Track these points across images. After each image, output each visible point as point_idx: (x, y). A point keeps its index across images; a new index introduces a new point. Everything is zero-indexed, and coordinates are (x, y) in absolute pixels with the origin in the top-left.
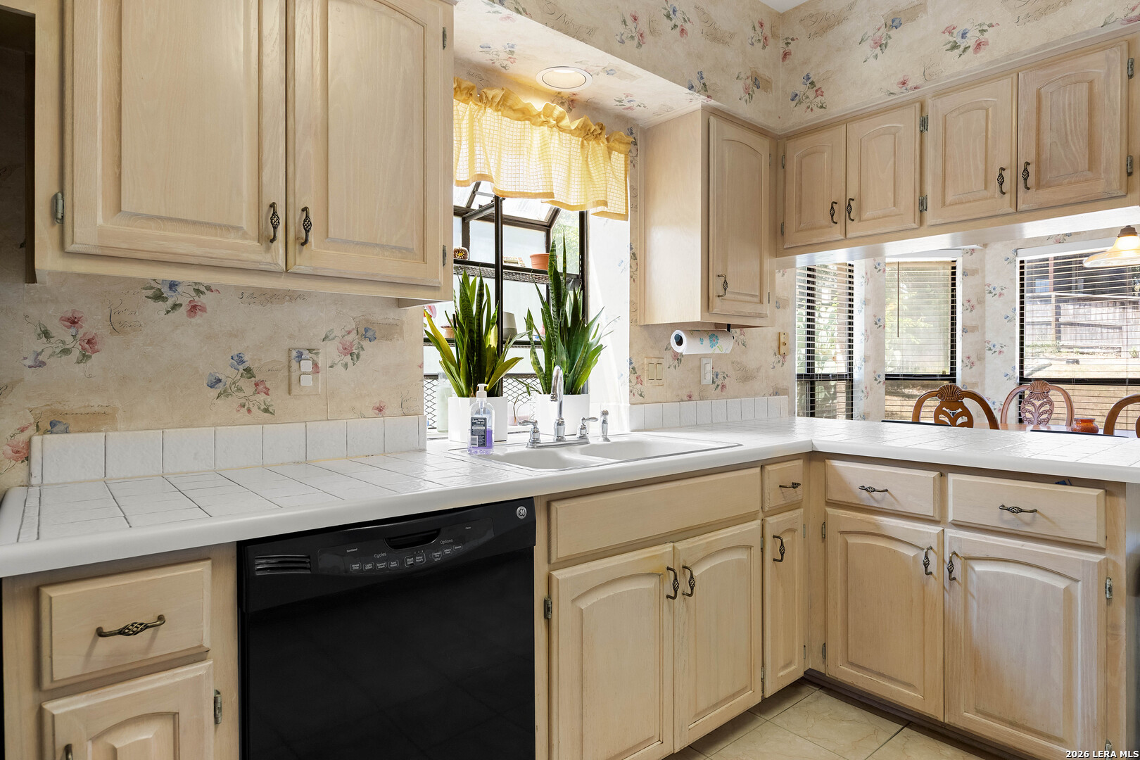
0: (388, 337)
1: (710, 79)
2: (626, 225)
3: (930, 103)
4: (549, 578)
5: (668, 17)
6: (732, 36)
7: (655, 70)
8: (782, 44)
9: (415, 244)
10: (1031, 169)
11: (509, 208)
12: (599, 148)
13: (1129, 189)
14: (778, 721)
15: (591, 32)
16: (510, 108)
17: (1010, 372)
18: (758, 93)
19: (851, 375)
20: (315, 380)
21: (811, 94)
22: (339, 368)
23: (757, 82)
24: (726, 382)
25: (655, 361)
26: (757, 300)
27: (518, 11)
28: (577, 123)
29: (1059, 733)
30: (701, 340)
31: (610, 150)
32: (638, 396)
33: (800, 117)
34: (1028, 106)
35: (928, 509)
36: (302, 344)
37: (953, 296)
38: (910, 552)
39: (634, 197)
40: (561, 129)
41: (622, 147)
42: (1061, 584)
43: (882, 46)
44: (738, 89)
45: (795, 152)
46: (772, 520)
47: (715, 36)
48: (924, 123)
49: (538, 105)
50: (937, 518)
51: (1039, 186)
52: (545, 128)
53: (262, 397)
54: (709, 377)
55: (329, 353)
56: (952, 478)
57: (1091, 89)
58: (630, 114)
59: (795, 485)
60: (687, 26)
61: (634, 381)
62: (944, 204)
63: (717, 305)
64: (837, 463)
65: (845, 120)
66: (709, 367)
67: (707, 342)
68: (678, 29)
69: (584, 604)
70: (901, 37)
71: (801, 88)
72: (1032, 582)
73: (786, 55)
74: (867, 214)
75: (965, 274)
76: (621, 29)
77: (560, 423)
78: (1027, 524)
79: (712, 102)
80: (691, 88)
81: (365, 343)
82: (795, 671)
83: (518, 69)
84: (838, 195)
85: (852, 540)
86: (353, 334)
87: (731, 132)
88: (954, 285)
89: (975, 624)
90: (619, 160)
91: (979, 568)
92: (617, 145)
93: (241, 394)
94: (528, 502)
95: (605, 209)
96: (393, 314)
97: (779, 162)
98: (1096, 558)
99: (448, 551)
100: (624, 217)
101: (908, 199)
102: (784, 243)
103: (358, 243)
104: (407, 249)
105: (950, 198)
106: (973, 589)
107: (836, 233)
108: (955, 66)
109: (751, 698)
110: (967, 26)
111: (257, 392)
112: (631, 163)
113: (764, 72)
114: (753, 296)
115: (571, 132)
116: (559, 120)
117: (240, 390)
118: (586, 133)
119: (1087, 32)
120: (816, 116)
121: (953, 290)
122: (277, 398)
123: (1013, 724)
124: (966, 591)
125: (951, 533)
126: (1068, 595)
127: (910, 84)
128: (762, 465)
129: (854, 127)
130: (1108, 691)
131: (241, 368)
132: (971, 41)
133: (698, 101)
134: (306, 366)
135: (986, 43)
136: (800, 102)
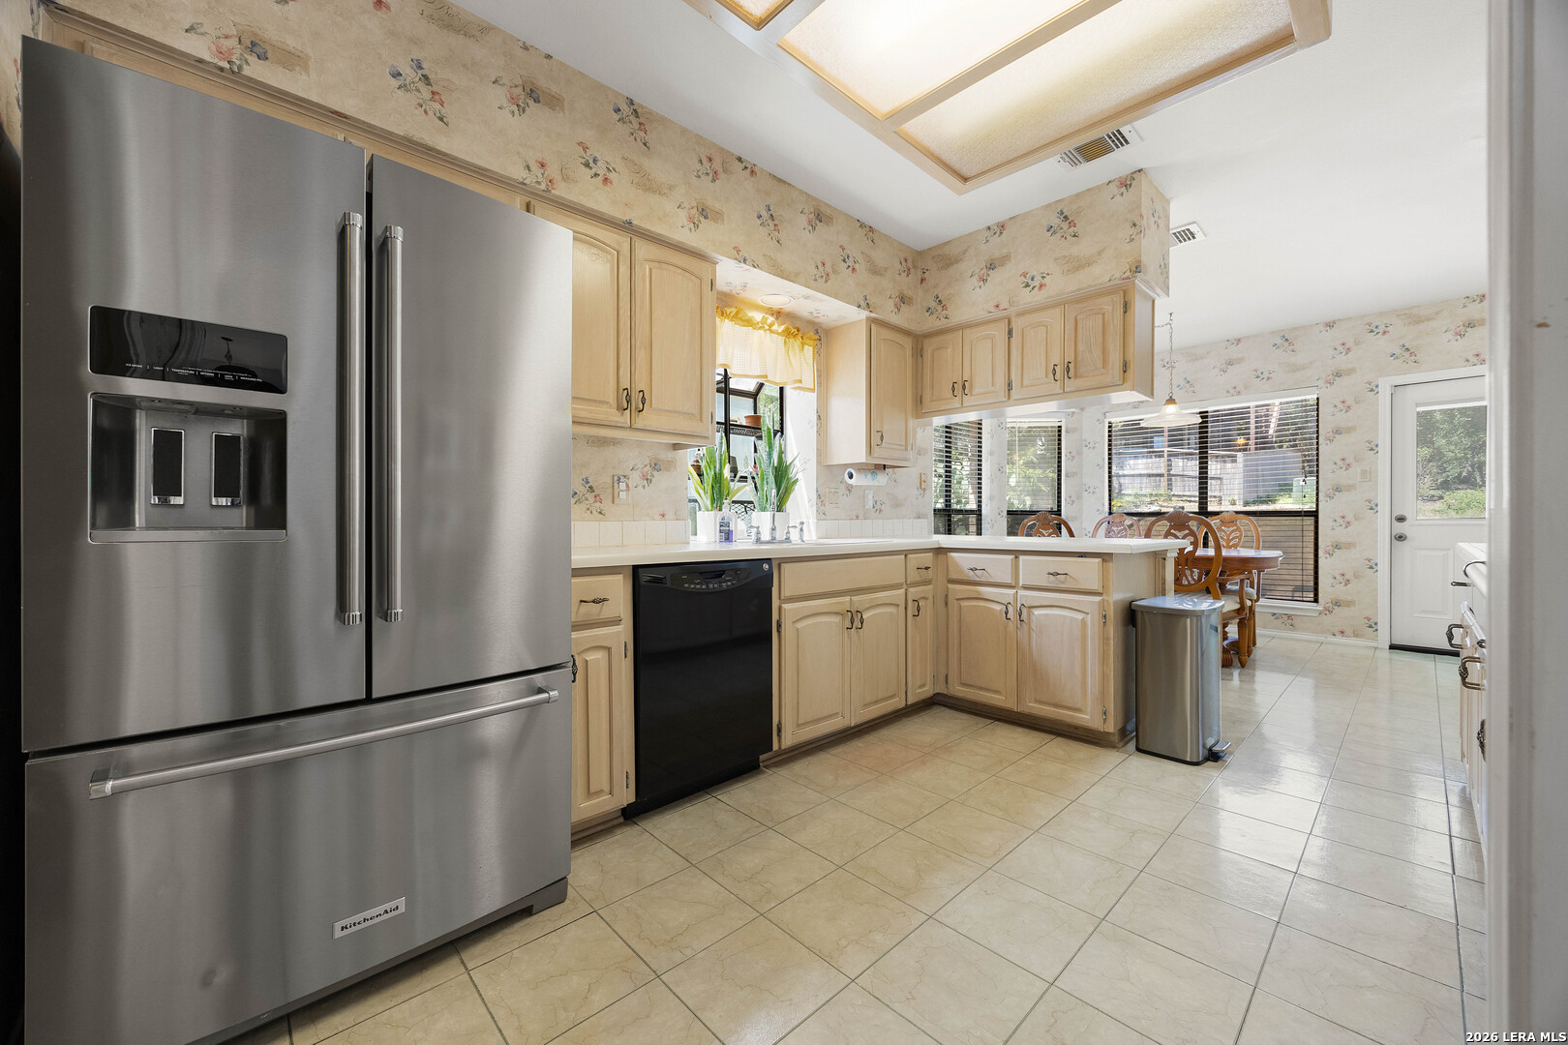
0: (668, 469)
1: (872, 300)
2: (814, 395)
3: (1013, 319)
4: (780, 608)
5: (844, 261)
6: (886, 269)
7: (836, 296)
8: (920, 272)
9: (696, 411)
10: (1071, 366)
11: (733, 384)
12: (796, 343)
13: (1124, 381)
14: (916, 720)
15: (797, 275)
16: (740, 319)
17: (1101, 509)
18: (904, 307)
19: (980, 510)
20: (627, 495)
21: (939, 308)
22: (640, 488)
23: (904, 299)
24: (882, 507)
25: (833, 490)
26: (903, 448)
27: (754, 266)
28: (783, 327)
29: (1079, 706)
30: (866, 476)
31: (803, 344)
32: (822, 515)
33: (932, 323)
34: (1070, 326)
35: (1008, 580)
36: (620, 473)
37: (1060, 449)
38: (998, 607)
39: (819, 376)
40: (772, 332)
41: (811, 342)
42: (1080, 616)
43: (984, 281)
44: (890, 304)
45: (929, 347)
46: (911, 590)
47: (875, 271)
48: (1010, 332)
49: (758, 316)
50: (1013, 584)
51: (1076, 377)
52: (762, 331)
53: (598, 504)
54: (871, 503)
55: (635, 478)
56: (1022, 558)
57: (1103, 318)
58: (817, 320)
59: (927, 568)
60: (857, 266)
61: (820, 504)
62: (1022, 386)
63: (877, 451)
64: (954, 554)
65: (962, 327)
66: (870, 497)
67: (869, 476)
68: (851, 269)
69: (799, 625)
70: (996, 276)
71: (933, 304)
72: (1064, 617)
73: (922, 280)
74: (976, 391)
75: (1067, 431)
76: (815, 271)
77: (774, 529)
78: (1063, 583)
79: (873, 315)
80: (859, 306)
81: (655, 473)
82: (927, 691)
83: (748, 295)
84: (957, 378)
85: (964, 604)
86: (648, 467)
87: (886, 333)
88: (1060, 440)
89: (1034, 648)
90: (809, 350)
91: (1036, 612)
92: (808, 341)
93: (587, 502)
94: (768, 561)
95: (800, 385)
96: (670, 455)
97: (918, 353)
98: (1098, 599)
99: (729, 583)
100: (813, 390)
101: (1001, 381)
102: (922, 409)
103: (667, 411)
104: (693, 414)
105: (1026, 383)
106: (1033, 626)
107: (956, 402)
108: (1027, 298)
109: (898, 703)
110: (1035, 273)
111: (595, 501)
112: (817, 353)
113: (908, 293)
114: (901, 445)
115: (778, 334)
116: (771, 326)
117: (587, 499)
118: (787, 333)
119: (1101, 284)
120: (942, 324)
121: (1059, 444)
122: (606, 505)
123: (1056, 706)
124: (1030, 628)
125: (1022, 592)
126: (1083, 621)
127: (1001, 307)
128: (906, 553)
129: (967, 332)
130: (1104, 677)
131: (587, 486)
132: (1036, 283)
133: (864, 314)
134: (623, 486)
135: (1045, 285)
136: (932, 313)
